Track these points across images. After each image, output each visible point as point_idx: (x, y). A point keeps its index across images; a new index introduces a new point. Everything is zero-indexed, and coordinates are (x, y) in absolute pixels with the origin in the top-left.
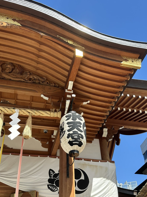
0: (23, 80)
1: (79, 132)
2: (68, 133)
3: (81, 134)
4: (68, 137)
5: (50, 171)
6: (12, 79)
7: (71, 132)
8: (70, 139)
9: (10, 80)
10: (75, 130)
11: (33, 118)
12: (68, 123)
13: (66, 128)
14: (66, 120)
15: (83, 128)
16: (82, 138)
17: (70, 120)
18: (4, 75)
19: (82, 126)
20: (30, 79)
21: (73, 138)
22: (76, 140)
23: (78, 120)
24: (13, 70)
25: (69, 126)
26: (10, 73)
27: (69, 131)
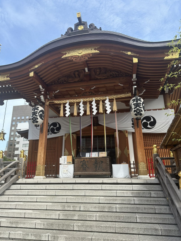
0: (107, 77)
1: (140, 109)
2: (134, 110)
3: (141, 110)
4: (134, 112)
5: (132, 119)
6: (101, 78)
7: (136, 109)
8: (135, 113)
9: (100, 79)
10: (138, 108)
11: (116, 99)
12: (134, 104)
13: (133, 107)
14: (133, 102)
15: (142, 106)
16: (142, 111)
17: (135, 103)
18: (97, 77)
19: (141, 105)
20: (111, 75)
21: (137, 112)
22: (138, 113)
23: (139, 102)
24: (100, 71)
25: (134, 106)
26: (99, 74)
27: (134, 108)
